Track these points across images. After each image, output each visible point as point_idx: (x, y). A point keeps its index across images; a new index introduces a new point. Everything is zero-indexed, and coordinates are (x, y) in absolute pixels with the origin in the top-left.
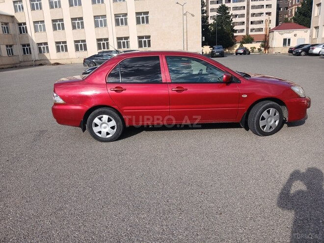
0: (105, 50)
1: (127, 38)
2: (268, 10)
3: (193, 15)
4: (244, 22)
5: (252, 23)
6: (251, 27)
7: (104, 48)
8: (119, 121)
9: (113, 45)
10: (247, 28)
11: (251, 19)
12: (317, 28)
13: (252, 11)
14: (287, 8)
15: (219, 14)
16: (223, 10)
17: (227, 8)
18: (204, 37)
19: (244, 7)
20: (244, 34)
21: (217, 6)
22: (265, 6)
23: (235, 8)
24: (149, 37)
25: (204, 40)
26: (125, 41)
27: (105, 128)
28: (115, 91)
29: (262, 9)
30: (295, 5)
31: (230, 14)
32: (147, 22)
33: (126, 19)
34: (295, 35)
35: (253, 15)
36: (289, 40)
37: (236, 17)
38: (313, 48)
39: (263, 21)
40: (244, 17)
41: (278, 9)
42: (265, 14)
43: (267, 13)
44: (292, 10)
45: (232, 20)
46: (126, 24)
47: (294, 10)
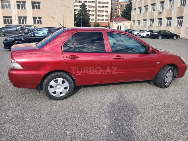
0: (9, 24)
1: (25, 17)
2: (107, 9)
3: (69, 7)
4: (94, 15)
5: (98, 16)
6: (98, 18)
7: (9, 23)
8: (71, 82)
9: (15, 22)
10: (96, 18)
11: (98, 13)
12: (134, 21)
13: (98, 9)
14: (116, 9)
15: (81, 9)
16: (83, 6)
17: (86, 6)
18: (75, 21)
19: (94, 6)
20: (94, 21)
21: (80, 4)
22: (105, 7)
23: (89, 6)
24: (40, 18)
25: (75, 23)
26: (24, 19)
27: (59, 89)
28: (70, 58)
29: (104, 8)
30: (120, 8)
31: (87, 9)
32: (39, 8)
33: (25, 5)
34: (123, 24)
35: (99, 11)
36: (121, 26)
37: (90, 11)
38: (134, 32)
39: (104, 15)
40: (94, 12)
41: (112, 9)
42: (105, 11)
43: (106, 11)
44: (118, 10)
45: (88, 13)
46: (25, 8)
47: (119, 11)
